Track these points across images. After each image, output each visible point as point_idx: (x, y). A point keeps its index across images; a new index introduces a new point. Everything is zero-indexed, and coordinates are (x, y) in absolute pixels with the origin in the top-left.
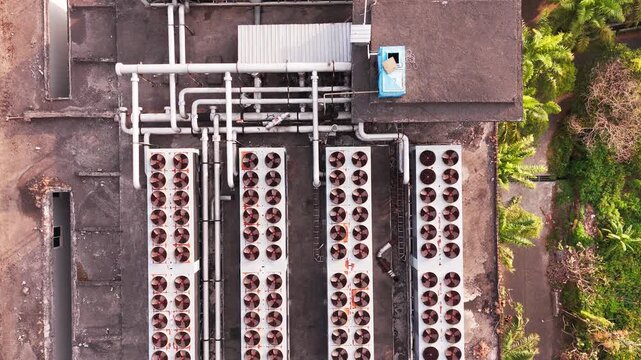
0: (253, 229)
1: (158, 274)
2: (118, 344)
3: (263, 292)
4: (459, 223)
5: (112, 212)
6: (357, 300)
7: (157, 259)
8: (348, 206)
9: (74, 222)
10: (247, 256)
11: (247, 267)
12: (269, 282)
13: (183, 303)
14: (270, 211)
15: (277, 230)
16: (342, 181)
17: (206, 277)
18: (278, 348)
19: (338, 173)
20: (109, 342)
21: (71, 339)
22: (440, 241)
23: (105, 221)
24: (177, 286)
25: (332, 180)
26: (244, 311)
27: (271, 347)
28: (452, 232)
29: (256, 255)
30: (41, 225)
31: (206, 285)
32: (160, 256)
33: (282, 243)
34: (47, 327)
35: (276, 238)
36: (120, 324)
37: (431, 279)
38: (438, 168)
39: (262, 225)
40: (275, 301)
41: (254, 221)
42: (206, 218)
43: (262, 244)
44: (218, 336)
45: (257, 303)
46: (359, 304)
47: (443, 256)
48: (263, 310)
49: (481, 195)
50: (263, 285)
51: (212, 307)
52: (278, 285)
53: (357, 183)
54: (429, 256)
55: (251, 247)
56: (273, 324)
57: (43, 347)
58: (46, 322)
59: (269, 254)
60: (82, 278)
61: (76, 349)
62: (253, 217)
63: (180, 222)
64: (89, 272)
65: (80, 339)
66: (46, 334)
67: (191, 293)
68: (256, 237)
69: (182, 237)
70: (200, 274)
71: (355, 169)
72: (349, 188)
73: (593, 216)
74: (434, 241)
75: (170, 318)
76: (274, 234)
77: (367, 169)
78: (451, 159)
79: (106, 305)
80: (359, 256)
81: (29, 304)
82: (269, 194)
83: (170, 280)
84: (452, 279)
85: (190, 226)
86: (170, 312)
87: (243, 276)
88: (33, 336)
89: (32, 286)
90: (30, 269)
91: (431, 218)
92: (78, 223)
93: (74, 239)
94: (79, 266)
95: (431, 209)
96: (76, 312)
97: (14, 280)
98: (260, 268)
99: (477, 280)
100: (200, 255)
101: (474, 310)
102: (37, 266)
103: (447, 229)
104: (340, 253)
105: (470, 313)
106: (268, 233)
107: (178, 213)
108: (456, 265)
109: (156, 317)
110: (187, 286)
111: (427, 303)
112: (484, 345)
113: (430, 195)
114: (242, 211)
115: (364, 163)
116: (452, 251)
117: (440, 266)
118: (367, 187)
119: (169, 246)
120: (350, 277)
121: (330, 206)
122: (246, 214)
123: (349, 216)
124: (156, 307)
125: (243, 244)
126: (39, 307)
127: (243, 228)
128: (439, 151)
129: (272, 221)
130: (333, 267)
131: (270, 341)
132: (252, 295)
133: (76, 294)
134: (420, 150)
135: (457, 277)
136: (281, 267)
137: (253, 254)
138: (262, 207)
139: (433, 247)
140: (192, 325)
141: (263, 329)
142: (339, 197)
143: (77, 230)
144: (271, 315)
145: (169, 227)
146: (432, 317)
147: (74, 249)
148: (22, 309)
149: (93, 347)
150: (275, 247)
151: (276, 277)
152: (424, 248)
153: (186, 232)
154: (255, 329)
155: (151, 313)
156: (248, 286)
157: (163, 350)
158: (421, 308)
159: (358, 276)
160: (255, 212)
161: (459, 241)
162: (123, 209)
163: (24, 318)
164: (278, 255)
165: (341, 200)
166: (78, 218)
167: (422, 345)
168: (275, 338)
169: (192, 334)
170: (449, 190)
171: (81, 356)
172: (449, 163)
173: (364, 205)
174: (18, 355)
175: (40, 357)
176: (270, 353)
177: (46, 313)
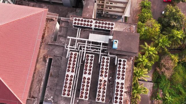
0: (86, 69)
1: (68, 74)
2: (55, 89)
3: (86, 81)
4: (125, 73)
5: (59, 63)
6: (104, 85)
7: (68, 71)
8: (105, 67)
10: (84, 73)
11: (84, 75)
12: (88, 79)
13: (71, 80)
14: (90, 66)
15: (91, 69)
16: (104, 62)
18: (87, 92)
19: (103, 61)
20: (54, 88)
22: (121, 76)
23: (58, 65)
24: (71, 77)
25: (102, 62)
26: (82, 84)
27: (86, 91)
28: (123, 75)
30: (46, 64)
31: (75, 78)
32: (69, 71)
33: (91, 72)
34: (42, 83)
35: (90, 71)
36: (57, 85)
37: (118, 83)
38: (122, 63)
39: (88, 68)
40: (88, 83)
41: (87, 67)
42: (78, 66)
43: (88, 72)
44: (76, 89)
45: (85, 83)
46: (104, 86)
48: (86, 84)
49: (130, 71)
50: (86, 79)
51: (75, 84)
52: (89, 80)
53: (107, 63)
54: (118, 79)
56: (87, 87)
57: (41, 87)
59: (88, 74)
60: (51, 75)
61: (47, 89)
62: (87, 66)
63: (73, 65)
64: (53, 74)
65: (48, 87)
66: (42, 85)
67: (73, 79)
68: (87, 70)
69: (73, 68)
70: (75, 76)
71: (107, 61)
72: (105, 64)
74: (120, 76)
75: (68, 83)
76: (90, 70)
77: (109, 61)
79: (54, 81)
80: (105, 77)
81: (40, 78)
82: (90, 63)
83: (70, 76)
84: (122, 84)
85: (75, 66)
86: (68, 82)
87: (83, 77)
88: (39, 85)
89: (42, 75)
90: (42, 72)
91: (120, 72)
93: (51, 67)
94: (51, 72)
95: (120, 70)
96: (49, 81)
97: (38, 73)
98: (87, 76)
99: (128, 87)
100: (75, 73)
101: (126, 93)
102: (43, 71)
103: (122, 74)
104: (102, 75)
106: (89, 70)
107: (73, 63)
108: (123, 81)
109: (65, 82)
110: (72, 77)
111: (117, 88)
112: (127, 101)
113: (120, 68)
114: (85, 65)
115: (108, 60)
116: (123, 79)
117: (120, 81)
118: (108, 64)
119: (71, 69)
120: (103, 81)
121: (101, 67)
122: (85, 66)
123: (104, 69)
124: (66, 80)
125: (84, 71)
126: (42, 79)
127: (84, 68)
128: (122, 60)
129: (90, 68)
130: (100, 78)
131: (86, 90)
132: (84, 81)
133: (49, 78)
134: (119, 59)
135: (123, 84)
136: (90, 76)
137: (86, 73)
138: (89, 65)
139: (119, 77)
140: (72, 85)
141: (85, 88)
142: (103, 65)
143: (52, 66)
144: (87, 85)
145: (71, 66)
146: (117, 91)
147: (51, 69)
148: (38, 79)
149: (50, 89)
150: (90, 73)
151: (89, 78)
152: (117, 77)
153: (74, 67)
154: (84, 87)
155: (65, 81)
156: (84, 79)
157: (66, 89)
158: (116, 89)
159: (105, 80)
160: (87, 65)
161: (124, 77)
162: (62, 63)
163: (38, 81)
164: (90, 74)
165: (103, 66)
166: (53, 63)
167: (115, 96)
168: (87, 90)
169: (72, 87)
170: (123, 67)
171: (48, 90)
172: (124, 62)
173: (107, 67)
174: (35, 88)
175: (40, 89)
176: (86, 93)
177: (43, 80)
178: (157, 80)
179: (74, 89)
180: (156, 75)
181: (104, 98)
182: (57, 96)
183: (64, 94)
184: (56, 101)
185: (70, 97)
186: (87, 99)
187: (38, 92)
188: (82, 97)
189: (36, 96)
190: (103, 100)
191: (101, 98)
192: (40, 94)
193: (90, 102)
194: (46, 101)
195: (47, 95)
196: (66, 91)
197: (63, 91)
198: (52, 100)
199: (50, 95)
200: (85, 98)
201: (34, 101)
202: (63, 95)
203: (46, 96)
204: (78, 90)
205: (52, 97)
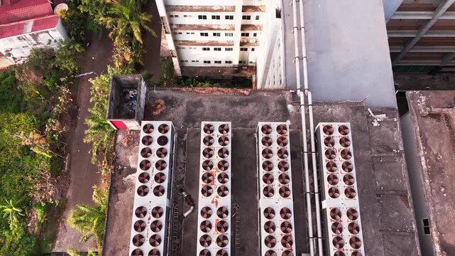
0: (285, 231)
1: (351, 200)
2: (373, 150)
3: (276, 185)
4: (134, 233)
5: (389, 246)
6: (211, 178)
7: (353, 211)
8: (214, 248)
9: (416, 239)
10: (289, 211)
11: (289, 203)
12: (272, 191)
13: (333, 179)
14: (273, 245)
15: (267, 231)
17: (317, 195)
18: (265, 147)
20: (379, 152)
21: (406, 156)
22: (149, 220)
23: (393, 239)
24: (337, 191)
26: (289, 172)
27: (269, 148)
28: (140, 226)
29: (282, 212)
30: (440, 237)
31: (316, 190)
32: (351, 213)
33: (264, 220)
34: (423, 163)
35: (268, 224)
36: (373, 164)
37: (158, 192)
39: (278, 234)
40: (268, 178)
41: (285, 238)
42: (320, 240)
43: (278, 220)
44: (306, 155)
45: (280, 177)
46: (209, 175)
47: (148, 207)
48: (276, 172)
49: (113, 253)
50: (277, 189)
51: (311, 173)
52: (266, 189)
54: (158, 208)
55: (286, 217)
56: (269, 163)
57: (424, 150)
58: (425, 167)
59: (273, 212)
60: (404, 196)
61: (401, 148)
62: (285, 241)
63: (339, 239)
64: (400, 201)
65: (400, 155)
66: (423, 159)
67: (327, 186)
68: (283, 225)
69: (337, 227)
70: (322, 198)
73: (29, 225)
74: (153, 219)
75: (340, 169)
76: (270, 227)
79: (384, 177)
80: (208, 209)
81: (438, 180)
83: (342, 196)
84: (143, 192)
85: (331, 235)
86: (341, 173)
87: (291, 196)
88: (432, 158)
89: (438, 192)
90: (442, 204)
91: (153, 237)
92: (413, 238)
93: (414, 226)
94: (408, 206)
95: (153, 244)
96: (404, 173)
98: (279, 202)
99: (124, 189)
100: (323, 212)
101: (129, 168)
102: (438, 207)
103: (143, 229)
104: (222, 212)
105: (132, 166)
106: (274, 228)
107: (341, 246)
108: (139, 201)
109: (350, 170)
110: (330, 191)
111: (162, 175)
112: (125, 144)
114: (294, 246)
116: (141, 211)
117: (151, 201)
119: (345, 221)
120: (215, 193)
121: (228, 248)
122: (291, 243)
123: (214, 240)
124: (351, 177)
125: (292, 220)
126: (432, 177)
127: (293, 233)
129: (271, 238)
130: (226, 201)
131: (270, 152)
132: (284, 183)
133: (407, 186)
135: (139, 192)
136: (264, 203)
137: (285, 212)
138: (279, 249)
139: (154, 215)
140: (324, 164)
141: (275, 159)
143: (413, 233)
144: (270, 169)
145: (346, 235)
146: (160, 165)
147: (413, 219)
148: (443, 177)
149: (390, 149)
150: (268, 217)
151: (267, 195)
152: (161, 214)
153: (334, 231)
154: (281, 160)
155: (354, 173)
156: (287, 189)
157: (343, 148)
158: (166, 171)
159: (209, 194)
160: (284, 245)
161: (135, 219)
162: (381, 248)
163: (441, 170)
164: (266, 211)
165: (219, 252)
166: (414, 242)
167: (168, 147)
168: (267, 153)
169: (324, 158)
171: (397, 145)
173: (202, 248)
174: (441, 145)
175: (425, 144)
176: (270, 144)
177: (426, 173)
179: (314, 155)
181: (207, 135)
182: (360, 130)
183: (343, 130)
184: (359, 114)
185: (321, 125)
186: (260, 124)
187: (427, 134)
188: (278, 128)
189: (428, 121)
190: (209, 129)
191: (216, 134)
192: (416, 128)
193: (249, 124)
194: (387, 111)
195: (392, 130)
196: (341, 142)
197: (350, 139)
198: (372, 114)
199: (384, 128)
200: (269, 127)
201: (428, 105)
202: (345, 128)
203: (396, 126)
204: (297, 155)
205: (376, 124)
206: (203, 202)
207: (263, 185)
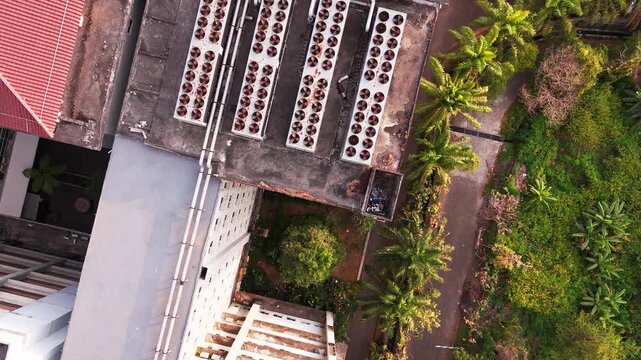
0: (263, 33)
1: (197, 46)
2: (156, 98)
3: (259, 75)
4: (393, 62)
5: (173, 11)
6: (317, 95)
7: (198, 37)
8: (327, 34)
9: (146, 11)
10: (255, 50)
11: (252, 57)
12: (264, 70)
13: (207, 68)
14: (276, 25)
15: (278, 38)
16: (326, 17)
17: (225, 62)
18: (260, 112)
19: (325, 11)
20: (151, 95)
21: (126, 87)
22: (378, 71)
23: (166, 15)
24: (207, 57)
25: (321, 15)
26: (244, 83)
27: (256, 110)
28: (386, 67)
29: (261, 51)
30: (124, 8)
31: (223, 67)
32: (200, 35)
33: (279, 47)
34: (113, 75)
35: (276, 44)
36: (161, 84)
37: (366, 93)
38: (389, 24)
39: (269, 33)
40: (265, 82)
41: (264, 28)
42: (234, 24)
43: (266, 45)
45: (254, 81)
46: (318, 98)
47: (377, 82)
48: (257, 86)
50: (260, 71)
51: (223, 88)
52: (270, 73)
53: (336, 21)
54: (369, 79)
55: (258, 45)
56: (260, 97)
57: (107, 87)
58: (113, 72)
59: (269, 52)
60: (143, 48)
61: (128, 94)
62: (264, 26)
63: (218, 17)
64: (148, 47)
65: (132, 89)
66: (111, 80)
67: (214, 63)
68: (263, 39)
69: (217, 26)
70: (221, 58)
71: (337, 12)
72: (330, 23)
73: (525, 175)
74: (374, 70)
75: (197, 76)
76: (275, 40)
77: (345, 14)
78: (398, 20)
79: (154, 71)
80: (325, 68)
81: (105, 56)
82: (278, 14)
83: (203, 52)
84: (379, 97)
85: (224, 21)
86: (198, 72)
87: (249, 62)
88: (102, 78)
89: (110, 45)
90: (110, 35)
91: (376, 55)
92: (149, 13)
93: (144, 22)
94: (143, 40)
95: (378, 49)
96: (134, 70)
97: (98, 38)
98: (262, 59)
99: (398, 115)
100: (224, 46)
101: (391, 134)
102: (116, 33)
103: (384, 64)
104: (314, 63)
105: (387, 135)
106: (272, 39)
107: (218, 11)
109: (188, 73)
110: (212, 59)
111: (360, 108)
112: (391, 156)
113: (379, 40)
114: (258, 20)
115: (343, 9)
116: (383, 79)
117: (374, 86)
118: (342, 25)
119: (208, 30)
120: (316, 80)
121: (315, 31)
122: (260, 23)
123: (325, 41)
124: (190, 66)
125: (254, 41)
126: (111, 60)
127: (256, 31)
128: (392, 13)
129: (276, 31)
130: (307, 71)
131: (256, 107)
132: (252, 75)
133: (136, 58)
134: (381, 10)
135: (382, 96)
136: (275, 63)
137: (258, 49)
138: (272, 21)
139: (373, 74)
140: (210, 85)
141: (254, 98)
142: (322, 26)
143: (147, 17)
144: (261, 91)
145: (211, 18)
146: (360, 118)
147: (142, 29)
148: (99, 59)
149: (139, 96)
150: (274, 49)
151: (270, 67)
152: (366, 74)
153: (220, 24)
154: (249, 97)
155: (186, 69)
156: (250, 68)
157: (188, 94)
158: (356, 111)
159: (321, 80)
160: (267, 23)
161: (390, 74)
162: (181, 10)
163: (99, 66)
164: (274, 55)
165: (323, 30)
166: (150, 9)
167: (350, 133)
168: (260, 105)
169: (209, 90)
170: (392, 40)
171: (131, 99)
172: (396, 23)
173: (336, 36)
174: (89, 88)
175: (103, 93)
176: (255, 114)
177: (114, 66)
178: (517, 133)
179: (216, 100)
180: (517, 118)
181: (312, 137)
182: (161, 119)
183: (183, 112)
184: (157, 136)
185: (201, 122)
186: (258, 136)
187: (98, 102)
188: (243, 127)
189: (91, 114)
190: (309, 142)
191: (303, 134)
192: (106, 111)
193: (268, 150)
194: (126, 134)
195: (129, 114)
196: (188, 101)
197: (178, 102)
198: (144, 134)
199: (137, 118)
200: (251, 130)
201: (85, 129)
202: (179, 113)
203: (125, 117)
204: (230, 108)
205: (144, 123)
206: (328, 75)
207: (271, 78)
